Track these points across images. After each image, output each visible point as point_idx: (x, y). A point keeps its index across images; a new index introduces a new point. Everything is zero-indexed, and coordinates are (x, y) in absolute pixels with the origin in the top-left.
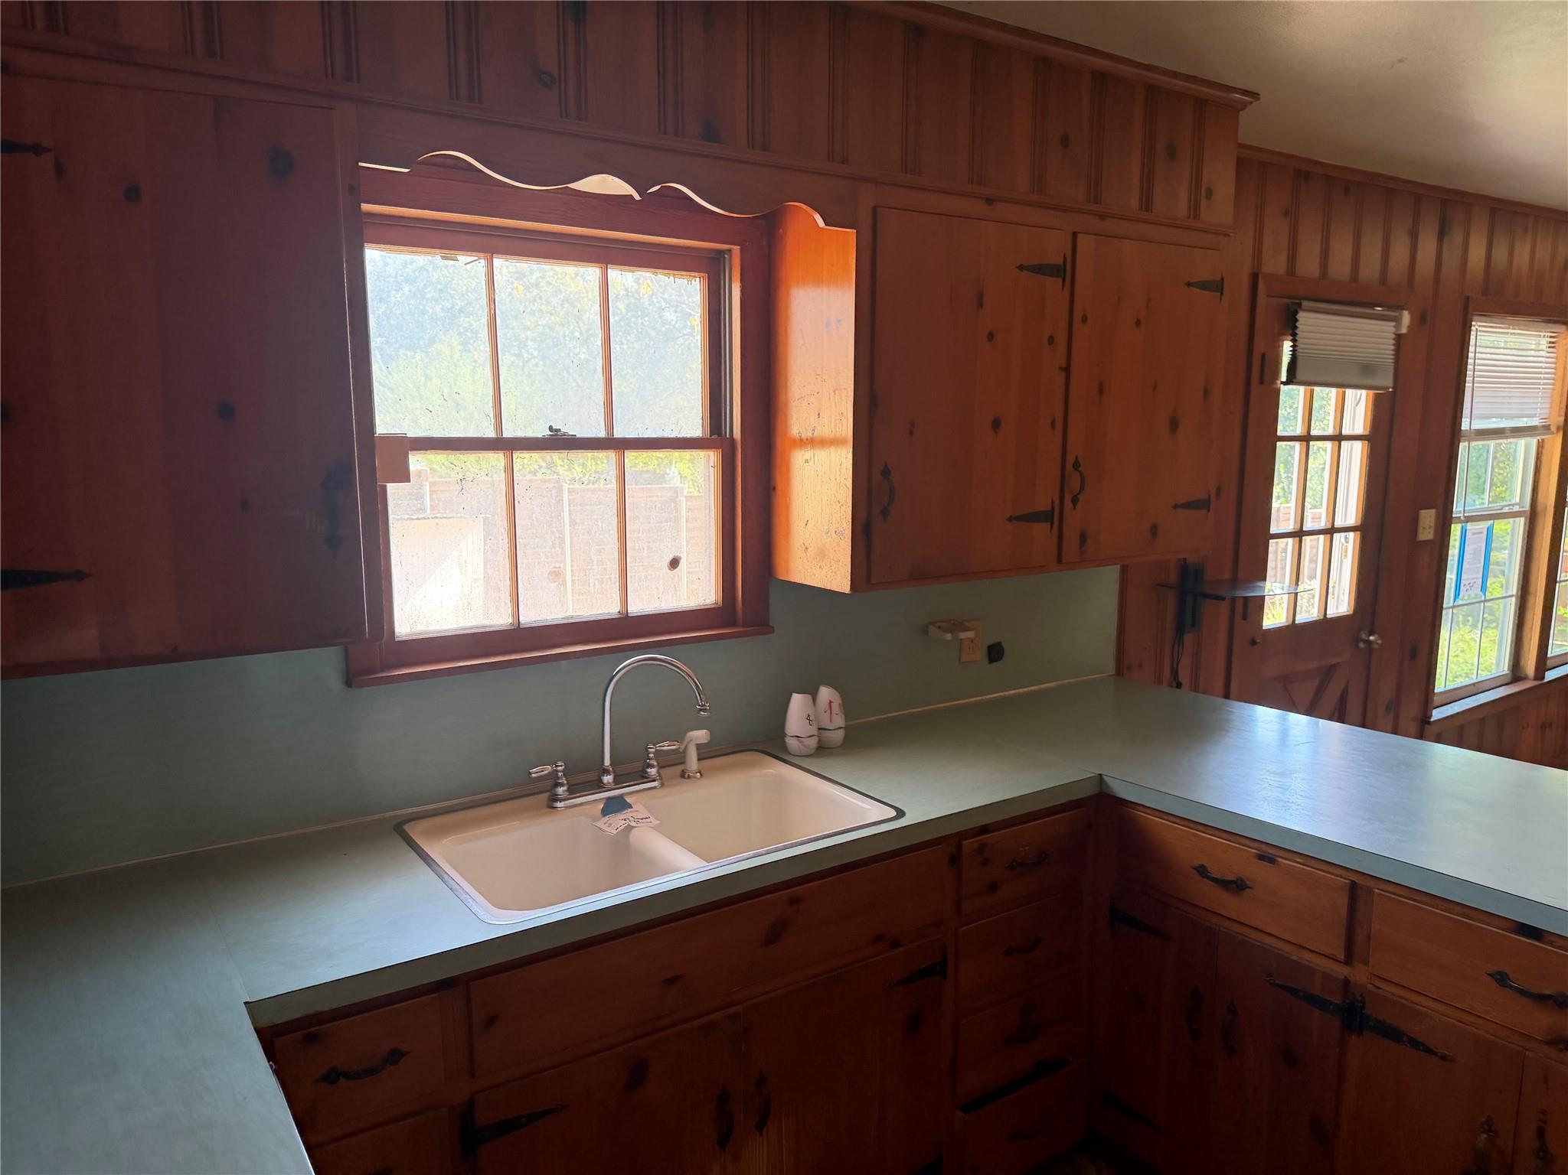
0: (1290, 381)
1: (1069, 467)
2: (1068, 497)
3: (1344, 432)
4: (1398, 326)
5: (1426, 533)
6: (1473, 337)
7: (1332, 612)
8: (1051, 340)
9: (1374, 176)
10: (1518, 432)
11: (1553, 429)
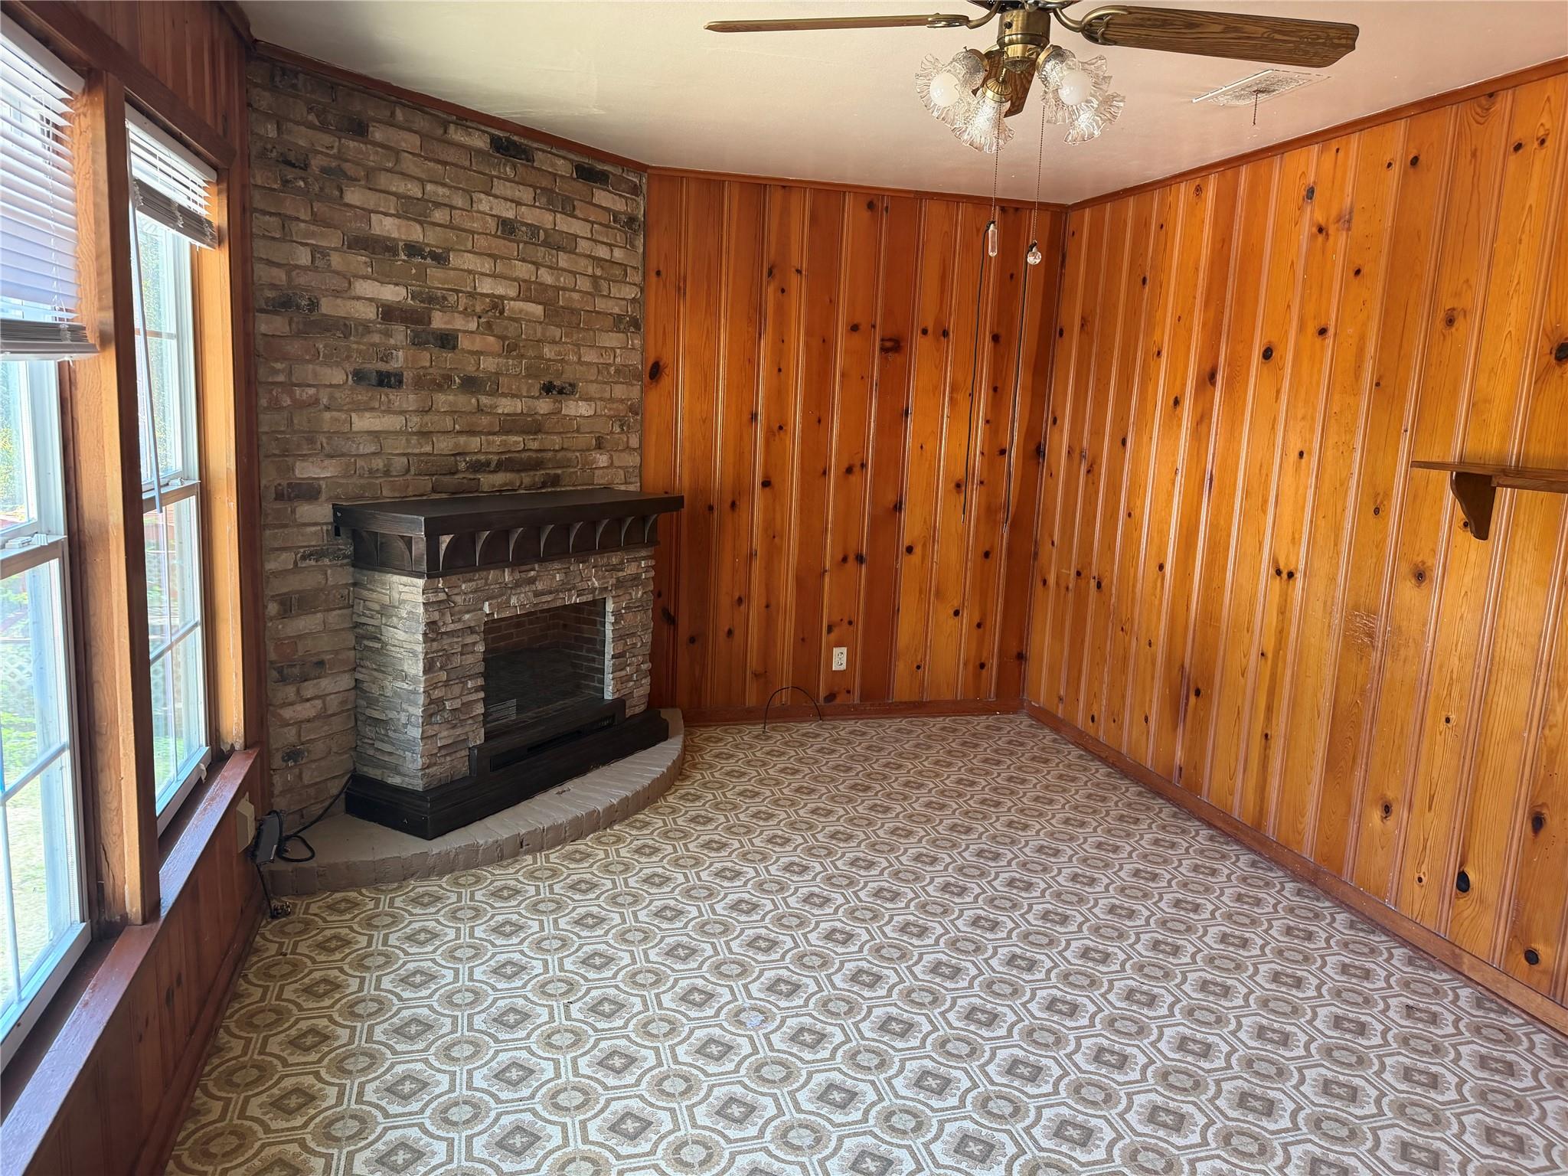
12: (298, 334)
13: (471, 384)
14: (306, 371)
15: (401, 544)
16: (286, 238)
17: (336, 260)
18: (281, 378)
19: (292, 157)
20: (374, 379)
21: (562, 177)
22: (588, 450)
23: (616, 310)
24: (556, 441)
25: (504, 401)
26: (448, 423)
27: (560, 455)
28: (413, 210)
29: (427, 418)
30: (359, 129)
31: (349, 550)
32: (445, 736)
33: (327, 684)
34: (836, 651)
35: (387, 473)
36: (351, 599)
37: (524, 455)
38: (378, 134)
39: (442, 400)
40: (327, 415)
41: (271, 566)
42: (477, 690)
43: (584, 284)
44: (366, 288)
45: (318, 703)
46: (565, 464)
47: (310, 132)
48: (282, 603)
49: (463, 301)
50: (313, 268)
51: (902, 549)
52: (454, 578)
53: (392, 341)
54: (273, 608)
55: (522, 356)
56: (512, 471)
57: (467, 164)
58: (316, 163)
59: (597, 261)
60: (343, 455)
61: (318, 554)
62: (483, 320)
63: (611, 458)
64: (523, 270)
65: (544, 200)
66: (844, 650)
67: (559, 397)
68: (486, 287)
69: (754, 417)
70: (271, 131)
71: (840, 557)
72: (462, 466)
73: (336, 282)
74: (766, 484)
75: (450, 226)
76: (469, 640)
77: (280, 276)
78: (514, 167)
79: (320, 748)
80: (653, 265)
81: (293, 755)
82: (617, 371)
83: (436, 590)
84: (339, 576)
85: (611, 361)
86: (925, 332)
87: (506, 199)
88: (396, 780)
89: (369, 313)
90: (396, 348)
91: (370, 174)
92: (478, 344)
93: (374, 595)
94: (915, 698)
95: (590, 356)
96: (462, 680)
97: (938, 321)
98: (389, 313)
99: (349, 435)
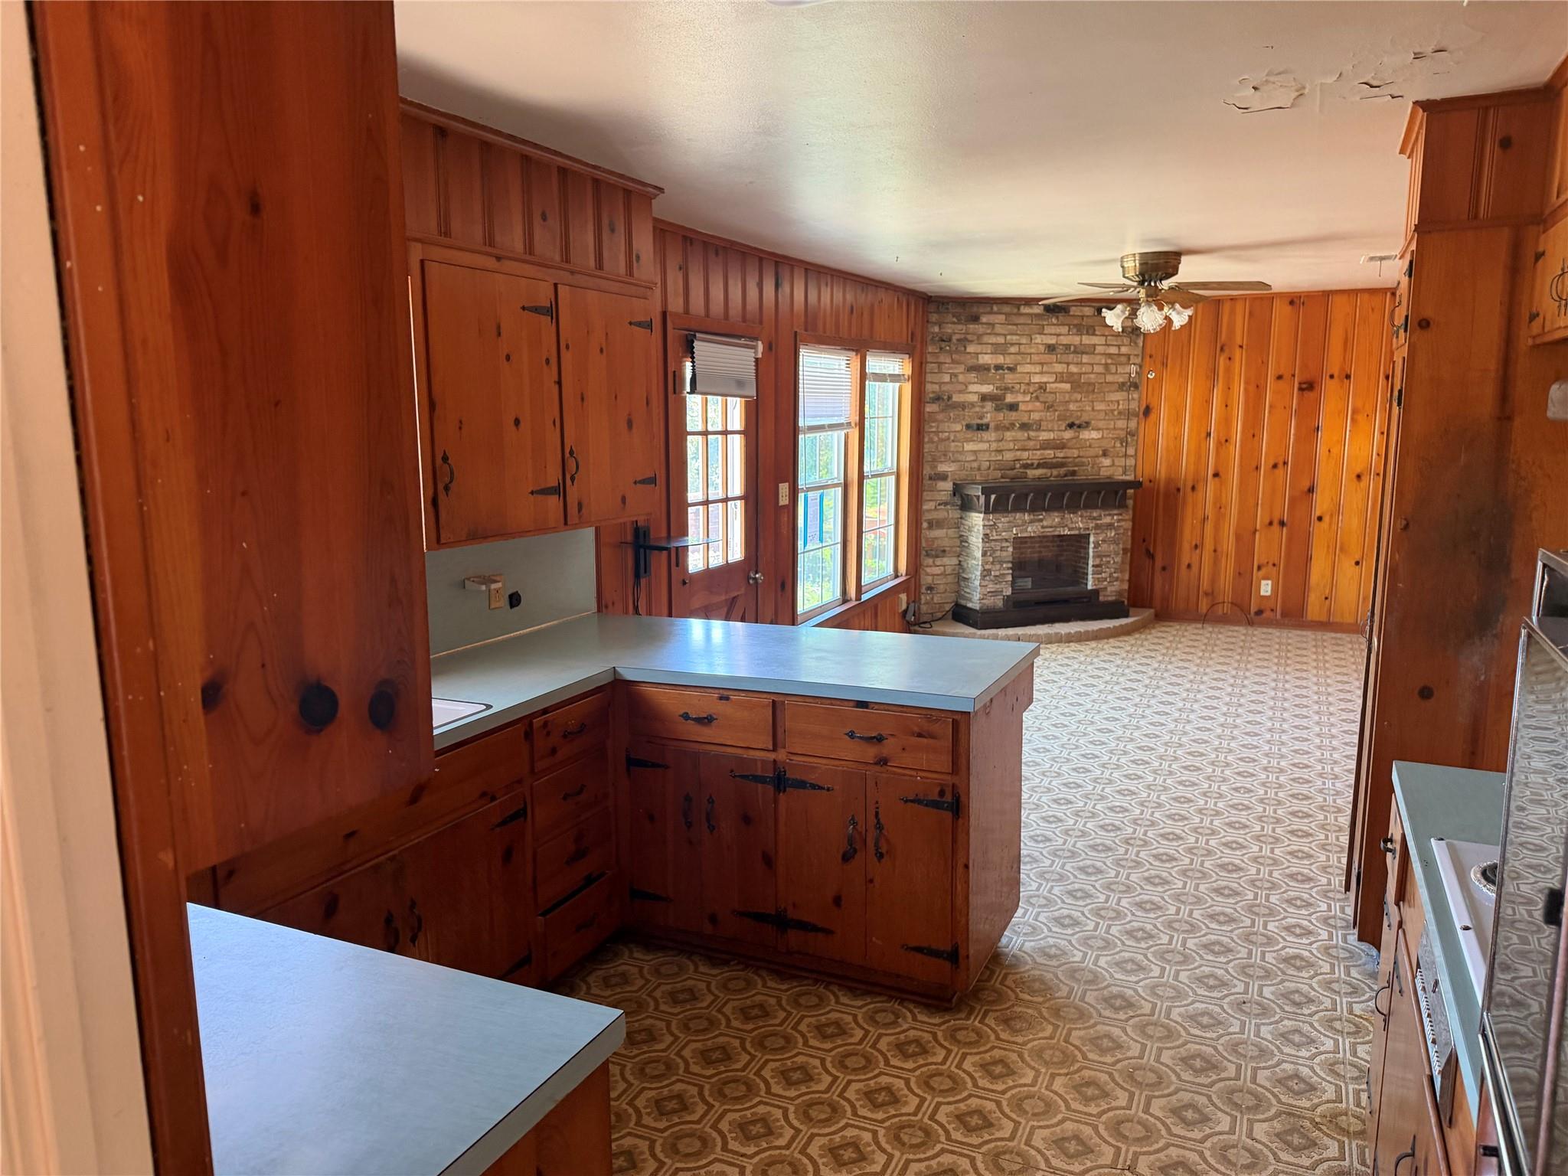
0: (693, 391)
1: (567, 455)
2: (568, 477)
3: (729, 429)
4: (756, 353)
5: (784, 500)
6: (801, 360)
7: (731, 560)
8: (548, 361)
9: (733, 243)
10: (832, 427)
11: (853, 425)
12: (942, 411)
13: (1024, 427)
14: (945, 426)
15: (975, 499)
16: (940, 372)
17: (961, 378)
18: (934, 430)
19: (944, 338)
20: (975, 427)
21: (1088, 316)
22: (1097, 457)
23: (1121, 380)
24: (1075, 453)
25: (1043, 433)
26: (1011, 446)
27: (1077, 460)
28: (1000, 349)
29: (1000, 444)
30: (975, 319)
31: (959, 503)
32: (991, 587)
33: (946, 561)
34: (1263, 582)
35: (979, 469)
36: (958, 525)
37: (1054, 460)
38: (984, 319)
39: (1008, 435)
40: (953, 444)
41: (925, 507)
42: (1008, 569)
43: (1098, 369)
44: (973, 388)
45: (942, 568)
46: (1082, 464)
47: (953, 326)
48: (929, 523)
49: (1023, 387)
50: (951, 382)
51: (1314, 517)
52: (997, 515)
53: (985, 410)
54: (925, 525)
55: (1056, 410)
56: (1047, 468)
57: (1030, 322)
58: (955, 338)
59: (1110, 355)
60: (959, 461)
61: (946, 504)
62: (1034, 395)
63: (1113, 461)
64: (1059, 368)
65: (1075, 331)
66: (1270, 582)
67: (1078, 430)
68: (1036, 379)
69: (1209, 434)
70: (936, 329)
71: (1268, 521)
72: (1018, 466)
73: (962, 387)
74: (1216, 475)
75: (1019, 353)
76: (1005, 544)
77: (936, 387)
78: (1057, 318)
79: (942, 588)
80: (1148, 351)
81: (930, 588)
82: (1120, 413)
83: (989, 520)
84: (955, 514)
85: (1116, 407)
86: (1332, 377)
87: (1051, 334)
88: (970, 605)
89: (974, 398)
90: (987, 413)
91: (979, 337)
92: (1030, 407)
93: (966, 523)
94: (1324, 619)
95: (1100, 406)
96: (1001, 563)
97: (1342, 369)
98: (984, 398)
99: (962, 452)
